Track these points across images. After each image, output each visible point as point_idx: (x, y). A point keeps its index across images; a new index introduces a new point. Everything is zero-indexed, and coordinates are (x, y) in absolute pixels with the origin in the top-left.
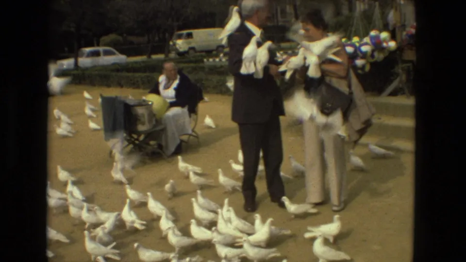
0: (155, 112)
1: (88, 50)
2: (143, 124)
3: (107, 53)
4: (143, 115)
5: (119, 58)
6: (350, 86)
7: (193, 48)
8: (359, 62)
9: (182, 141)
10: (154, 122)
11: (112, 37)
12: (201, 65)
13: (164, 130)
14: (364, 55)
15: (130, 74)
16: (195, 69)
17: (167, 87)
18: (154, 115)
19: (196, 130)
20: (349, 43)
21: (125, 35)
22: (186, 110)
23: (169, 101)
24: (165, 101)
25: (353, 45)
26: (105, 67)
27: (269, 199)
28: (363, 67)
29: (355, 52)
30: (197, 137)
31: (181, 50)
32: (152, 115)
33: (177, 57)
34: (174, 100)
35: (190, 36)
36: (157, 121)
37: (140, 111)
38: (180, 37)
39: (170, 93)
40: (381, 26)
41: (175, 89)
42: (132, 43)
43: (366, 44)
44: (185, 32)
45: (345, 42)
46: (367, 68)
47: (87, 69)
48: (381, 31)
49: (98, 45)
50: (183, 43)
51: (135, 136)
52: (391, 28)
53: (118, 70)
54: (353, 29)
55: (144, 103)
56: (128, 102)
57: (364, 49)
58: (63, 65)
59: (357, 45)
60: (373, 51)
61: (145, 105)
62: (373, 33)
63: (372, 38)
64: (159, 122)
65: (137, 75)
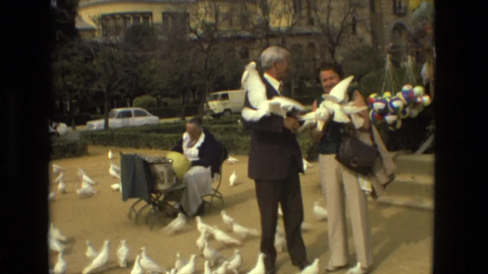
0: (176, 170)
1: (119, 110)
2: (163, 182)
3: (139, 114)
4: (162, 173)
5: (151, 119)
6: (372, 139)
7: (229, 110)
8: (390, 118)
9: (204, 202)
10: (174, 181)
11: (146, 98)
12: (234, 126)
13: (185, 189)
14: (396, 111)
15: (159, 135)
16: (227, 130)
17: (190, 146)
18: (174, 174)
19: (219, 190)
20: (379, 98)
21: (159, 97)
22: (209, 169)
23: (191, 159)
24: (186, 160)
25: (383, 101)
26: (134, 128)
27: (290, 263)
28: (394, 123)
29: (386, 108)
30: (221, 198)
31: (216, 112)
32: (172, 173)
33: (211, 118)
34: (197, 159)
35: (225, 97)
36: (177, 180)
37: (160, 169)
38: (215, 98)
39: (193, 152)
40: (415, 81)
41: (199, 148)
42: (166, 104)
43: (398, 99)
44: (220, 93)
45: (376, 97)
46: (399, 125)
47: (117, 130)
48: (414, 86)
49: (131, 106)
50: (218, 105)
51: (154, 195)
52: (425, 83)
53: (148, 132)
54: (384, 84)
55: (163, 161)
56: (147, 159)
57: (396, 104)
58: (93, 126)
59: (388, 100)
60: (405, 106)
61: (165, 163)
62: (406, 88)
63: (404, 93)
64: (179, 181)
65: (166, 136)
